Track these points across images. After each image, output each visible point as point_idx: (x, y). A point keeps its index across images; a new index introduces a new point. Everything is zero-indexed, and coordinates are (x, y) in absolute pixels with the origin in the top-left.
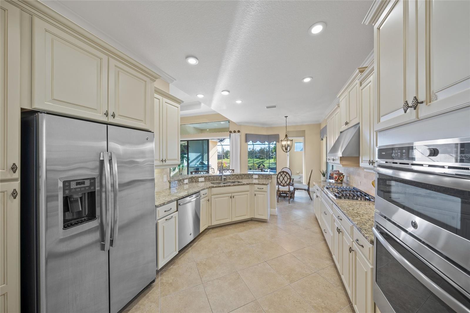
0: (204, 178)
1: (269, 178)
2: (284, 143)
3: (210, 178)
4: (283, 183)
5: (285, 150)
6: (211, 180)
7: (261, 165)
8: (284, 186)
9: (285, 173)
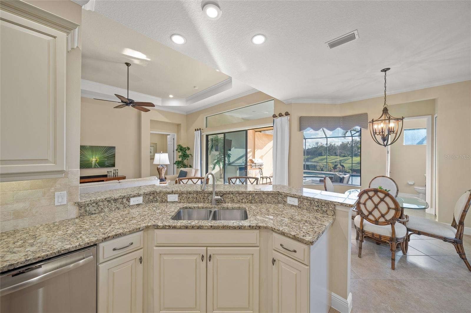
0: (177, 195)
1: (328, 212)
2: (379, 126)
3: (191, 196)
4: (373, 216)
5: (381, 142)
6: (191, 199)
7: (337, 165)
8: (376, 222)
9: (381, 195)
